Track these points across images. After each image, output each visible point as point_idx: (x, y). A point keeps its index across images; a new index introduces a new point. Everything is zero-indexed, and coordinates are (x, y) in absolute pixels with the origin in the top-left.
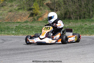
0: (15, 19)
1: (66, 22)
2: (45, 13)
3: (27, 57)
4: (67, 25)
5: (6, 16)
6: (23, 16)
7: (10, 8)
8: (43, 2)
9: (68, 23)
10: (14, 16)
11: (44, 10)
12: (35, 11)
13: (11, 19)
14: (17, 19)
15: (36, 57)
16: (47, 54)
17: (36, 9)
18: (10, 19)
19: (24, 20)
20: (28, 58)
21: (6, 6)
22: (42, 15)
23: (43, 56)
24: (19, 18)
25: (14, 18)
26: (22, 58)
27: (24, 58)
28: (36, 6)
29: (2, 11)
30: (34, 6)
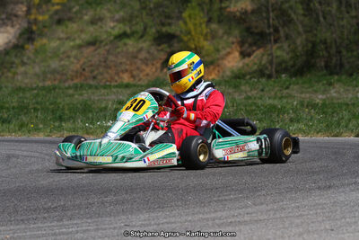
0: (110, 71)
1: (316, 82)
2: (228, 50)
3: (173, 220)
4: (320, 97)
5: (75, 61)
6: (141, 60)
7: (91, 29)
8: (223, 5)
9: (322, 88)
10: (105, 62)
11: (225, 38)
12: (189, 40)
13: (96, 73)
14: (117, 74)
15: (207, 219)
16: (250, 210)
17: (193, 33)
18: (92, 72)
19: (144, 78)
20: (175, 223)
21: (74, 22)
22: (217, 56)
23: (234, 216)
24: (127, 71)
25: (108, 67)
26: (150, 225)
27: (159, 224)
28: (193, 20)
29: (58, 42)
30: (188, 20)
